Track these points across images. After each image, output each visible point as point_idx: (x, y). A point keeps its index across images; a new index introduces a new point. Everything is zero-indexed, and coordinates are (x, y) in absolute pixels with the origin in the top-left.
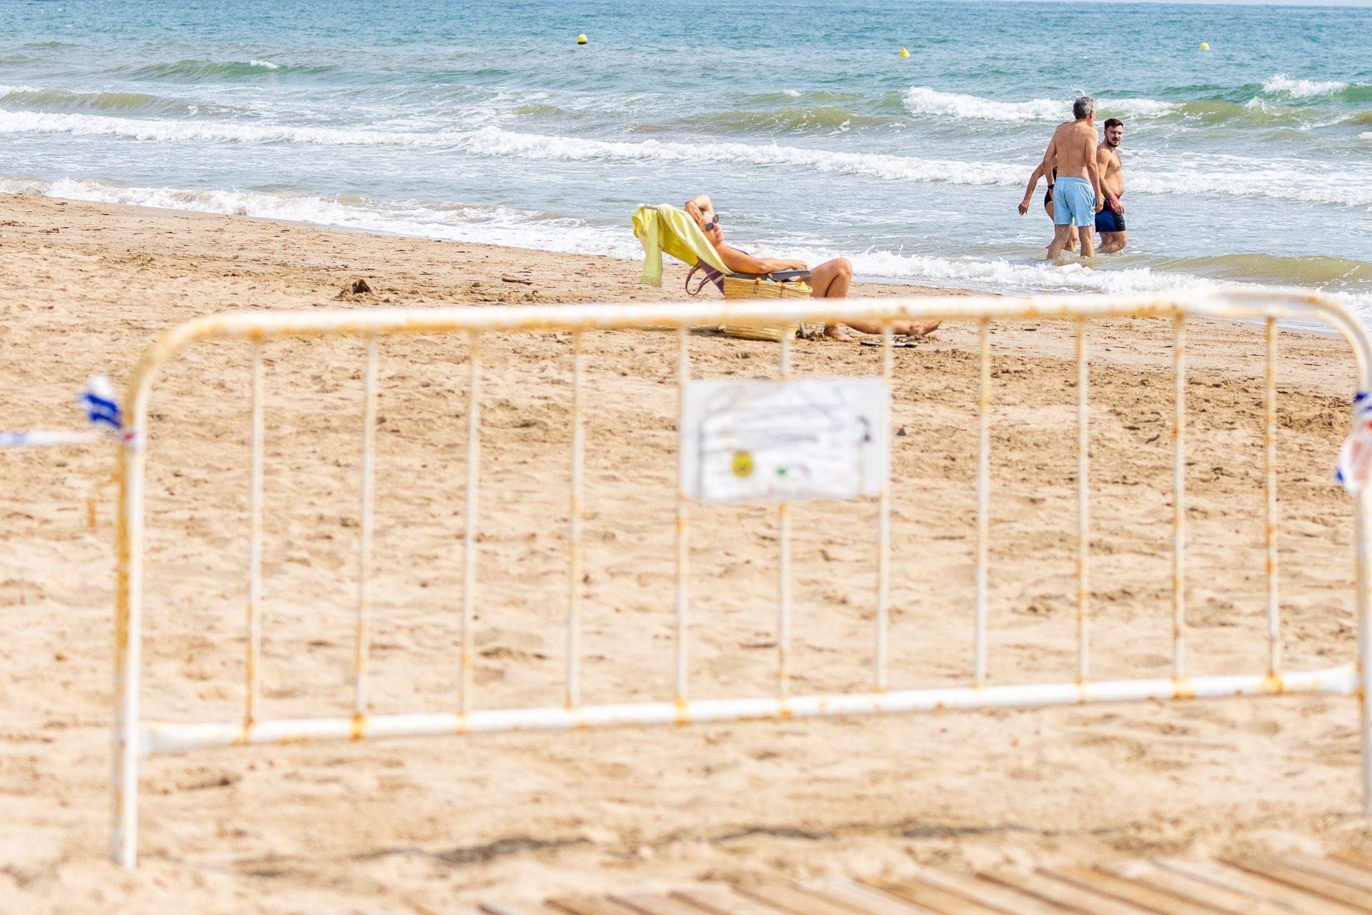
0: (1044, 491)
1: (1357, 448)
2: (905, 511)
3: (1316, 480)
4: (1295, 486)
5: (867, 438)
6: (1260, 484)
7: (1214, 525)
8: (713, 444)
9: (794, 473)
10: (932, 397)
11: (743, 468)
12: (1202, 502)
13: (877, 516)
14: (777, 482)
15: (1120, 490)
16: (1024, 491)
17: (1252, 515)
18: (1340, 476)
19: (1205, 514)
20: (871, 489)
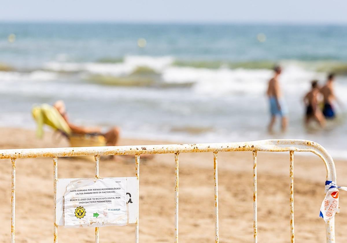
0: (200, 222)
1: (327, 203)
2: (145, 230)
3: (309, 216)
4: (301, 219)
5: (130, 201)
6: (288, 217)
7: (269, 235)
8: (68, 204)
9: (101, 215)
10: (155, 183)
11: (80, 213)
12: (264, 225)
13: (134, 232)
14: (94, 219)
15: (230, 220)
16: (192, 221)
17: (284, 230)
18: (321, 214)
19: (265, 230)
20: (132, 221)
